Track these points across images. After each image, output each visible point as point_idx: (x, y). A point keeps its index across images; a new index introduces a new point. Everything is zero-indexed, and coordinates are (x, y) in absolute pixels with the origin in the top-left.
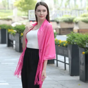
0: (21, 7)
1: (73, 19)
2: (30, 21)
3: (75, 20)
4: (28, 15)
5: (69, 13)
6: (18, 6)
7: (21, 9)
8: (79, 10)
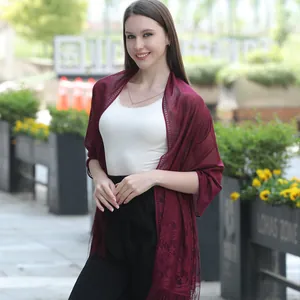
0: (27, 23)
1: (217, 69)
2: (60, 77)
3: (222, 74)
4: (52, 57)
5: (203, 48)
6: (16, 19)
7: (28, 30)
8: (242, 38)
